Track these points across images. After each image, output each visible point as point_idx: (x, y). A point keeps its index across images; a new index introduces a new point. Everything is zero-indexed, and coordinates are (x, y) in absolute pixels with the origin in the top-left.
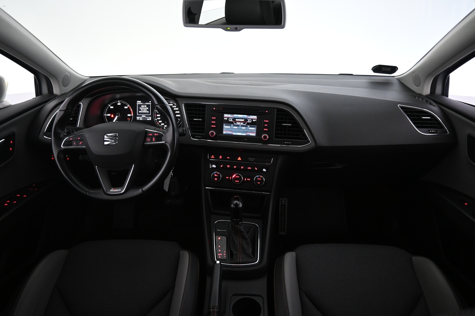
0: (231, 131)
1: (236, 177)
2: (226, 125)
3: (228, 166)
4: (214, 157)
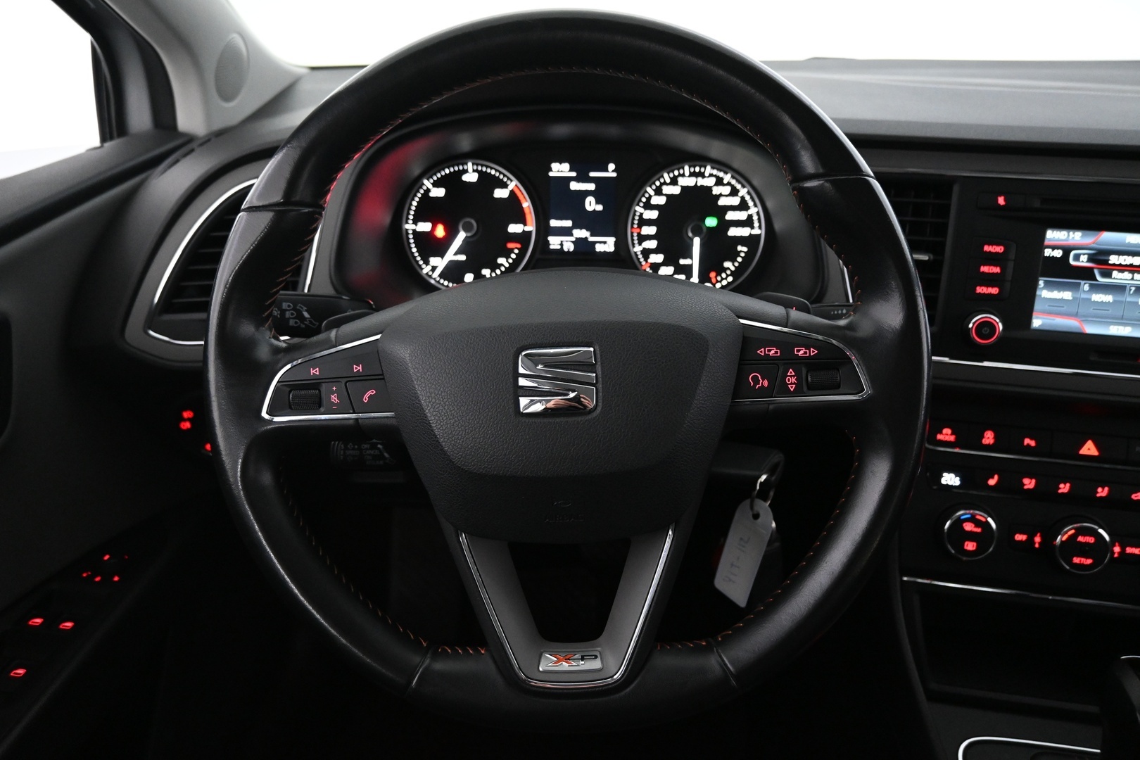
0: (1075, 315)
1: (1080, 539)
2: (1048, 285)
3: (1026, 481)
4: (952, 438)
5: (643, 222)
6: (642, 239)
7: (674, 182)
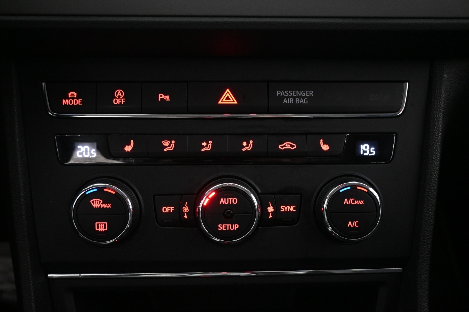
1: (222, 201)
4: (79, 102)
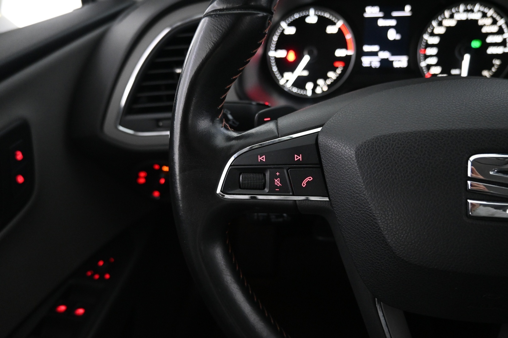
5: (428, 46)
6: (426, 57)
7: (452, 16)
